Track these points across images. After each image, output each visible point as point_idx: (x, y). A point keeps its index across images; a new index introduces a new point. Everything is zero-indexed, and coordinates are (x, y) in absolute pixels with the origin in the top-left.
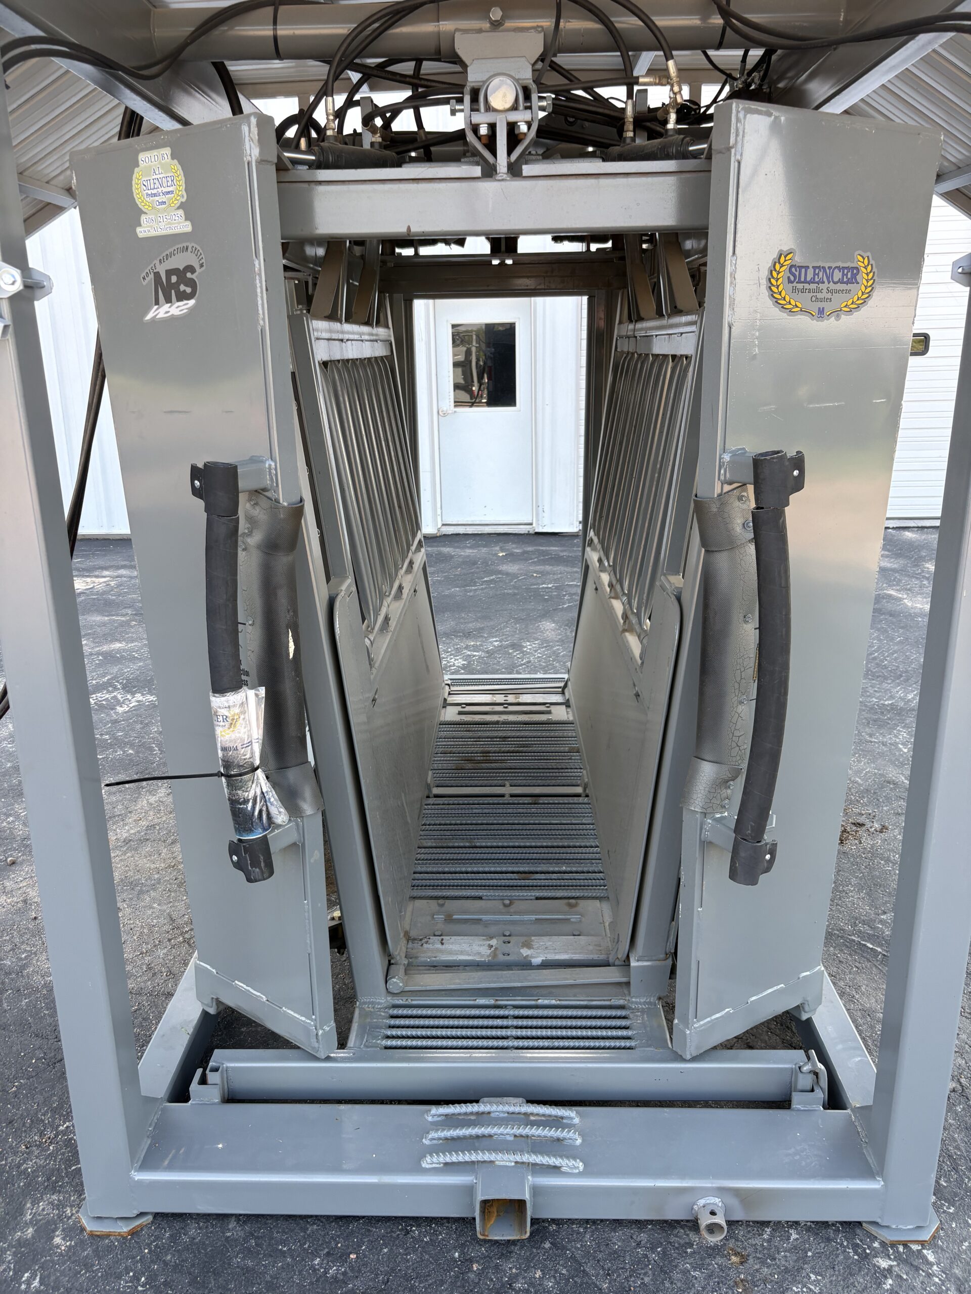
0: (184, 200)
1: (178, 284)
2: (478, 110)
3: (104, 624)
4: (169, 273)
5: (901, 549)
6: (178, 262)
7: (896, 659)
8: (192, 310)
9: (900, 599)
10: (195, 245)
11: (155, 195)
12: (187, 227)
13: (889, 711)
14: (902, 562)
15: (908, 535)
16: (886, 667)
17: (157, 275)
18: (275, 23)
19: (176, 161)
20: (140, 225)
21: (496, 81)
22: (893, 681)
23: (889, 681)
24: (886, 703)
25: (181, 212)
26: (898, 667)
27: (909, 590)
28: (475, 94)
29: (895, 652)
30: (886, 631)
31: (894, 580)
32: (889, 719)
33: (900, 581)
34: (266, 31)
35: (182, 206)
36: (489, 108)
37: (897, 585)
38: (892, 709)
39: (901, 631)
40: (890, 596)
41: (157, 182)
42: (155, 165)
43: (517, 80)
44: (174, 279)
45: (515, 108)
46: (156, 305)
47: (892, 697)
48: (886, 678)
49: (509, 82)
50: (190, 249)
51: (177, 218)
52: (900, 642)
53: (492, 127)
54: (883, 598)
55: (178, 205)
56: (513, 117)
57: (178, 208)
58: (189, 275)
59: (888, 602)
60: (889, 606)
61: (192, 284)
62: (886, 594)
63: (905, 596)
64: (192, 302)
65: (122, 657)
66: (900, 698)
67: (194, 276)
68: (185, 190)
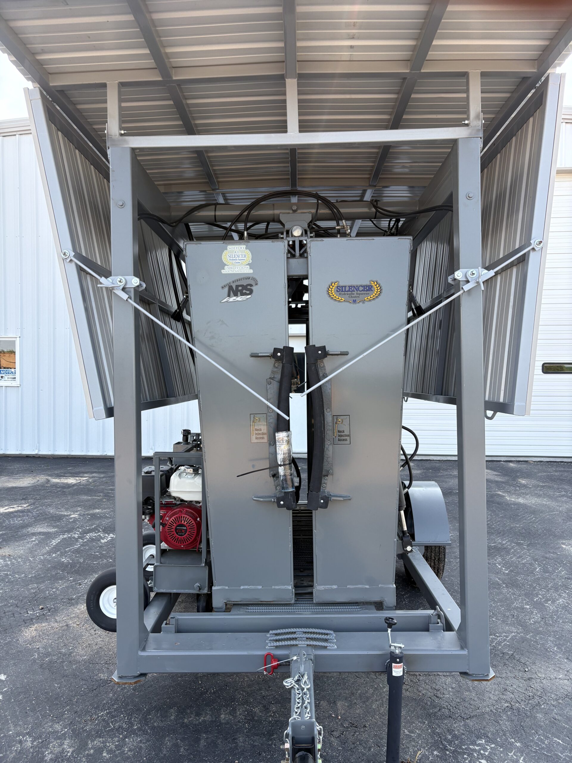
3: (89, 500)
5: (506, 472)
7: (499, 525)
9: (504, 496)
14: (507, 478)
15: (511, 465)
16: (493, 528)
23: (495, 535)
24: (492, 545)
26: (499, 528)
27: (509, 492)
29: (499, 521)
30: (495, 511)
31: (502, 487)
33: (505, 487)
38: (495, 548)
39: (503, 511)
40: (499, 494)
47: (495, 542)
48: (493, 533)
62: (496, 494)
65: (101, 516)
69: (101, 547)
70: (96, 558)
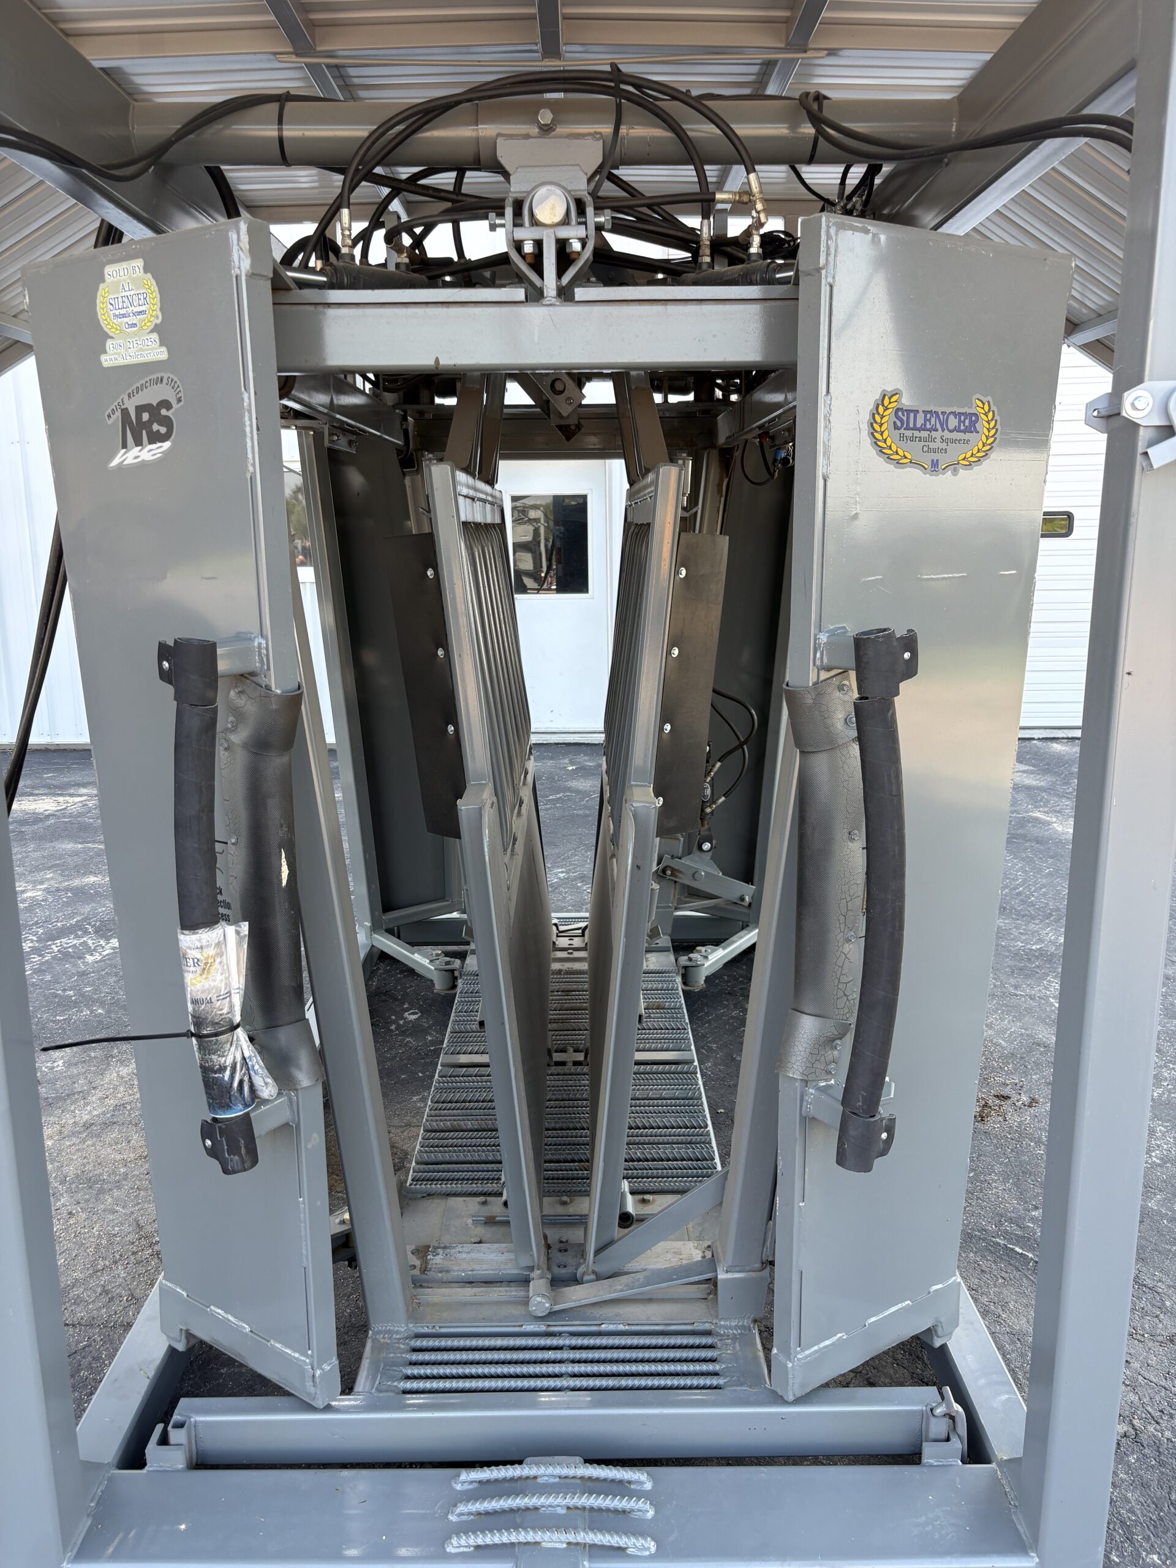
0: (159, 321)
1: (150, 422)
2: (521, 225)
3: (76, 853)
4: (140, 409)
5: (1048, 764)
6: (151, 396)
7: (1044, 894)
8: (166, 454)
9: (1049, 823)
10: (171, 376)
11: (124, 316)
12: (162, 354)
13: (1037, 958)
14: (1050, 778)
15: (1056, 747)
16: (1032, 904)
17: (125, 412)
18: (280, 122)
19: (149, 275)
20: (105, 352)
21: (542, 191)
22: (1042, 921)
23: (1037, 922)
24: (1034, 947)
25: (155, 336)
26: (1047, 904)
27: (1059, 812)
28: (518, 206)
29: (1044, 886)
30: (1032, 861)
31: (1041, 800)
32: (1038, 967)
33: (1048, 801)
34: (271, 132)
35: (156, 329)
36: (535, 223)
37: (1045, 806)
38: (1041, 955)
39: (1050, 861)
40: (1037, 819)
41: (126, 300)
42: (125, 281)
43: (569, 192)
44: (146, 416)
45: (566, 222)
46: (123, 448)
47: (1040, 941)
48: (1033, 918)
49: (558, 191)
50: (165, 381)
51: (150, 343)
52: (1050, 874)
53: (539, 244)
54: (1029, 822)
55: (152, 327)
56: (563, 233)
57: (152, 331)
58: (164, 412)
59: (1034, 827)
60: (1036, 831)
61: (167, 422)
62: (1031, 817)
63: (1054, 820)
64: (167, 445)
66: (1050, 941)
67: (170, 413)
68: (161, 310)
69: (83, 974)
70: (66, 1004)
